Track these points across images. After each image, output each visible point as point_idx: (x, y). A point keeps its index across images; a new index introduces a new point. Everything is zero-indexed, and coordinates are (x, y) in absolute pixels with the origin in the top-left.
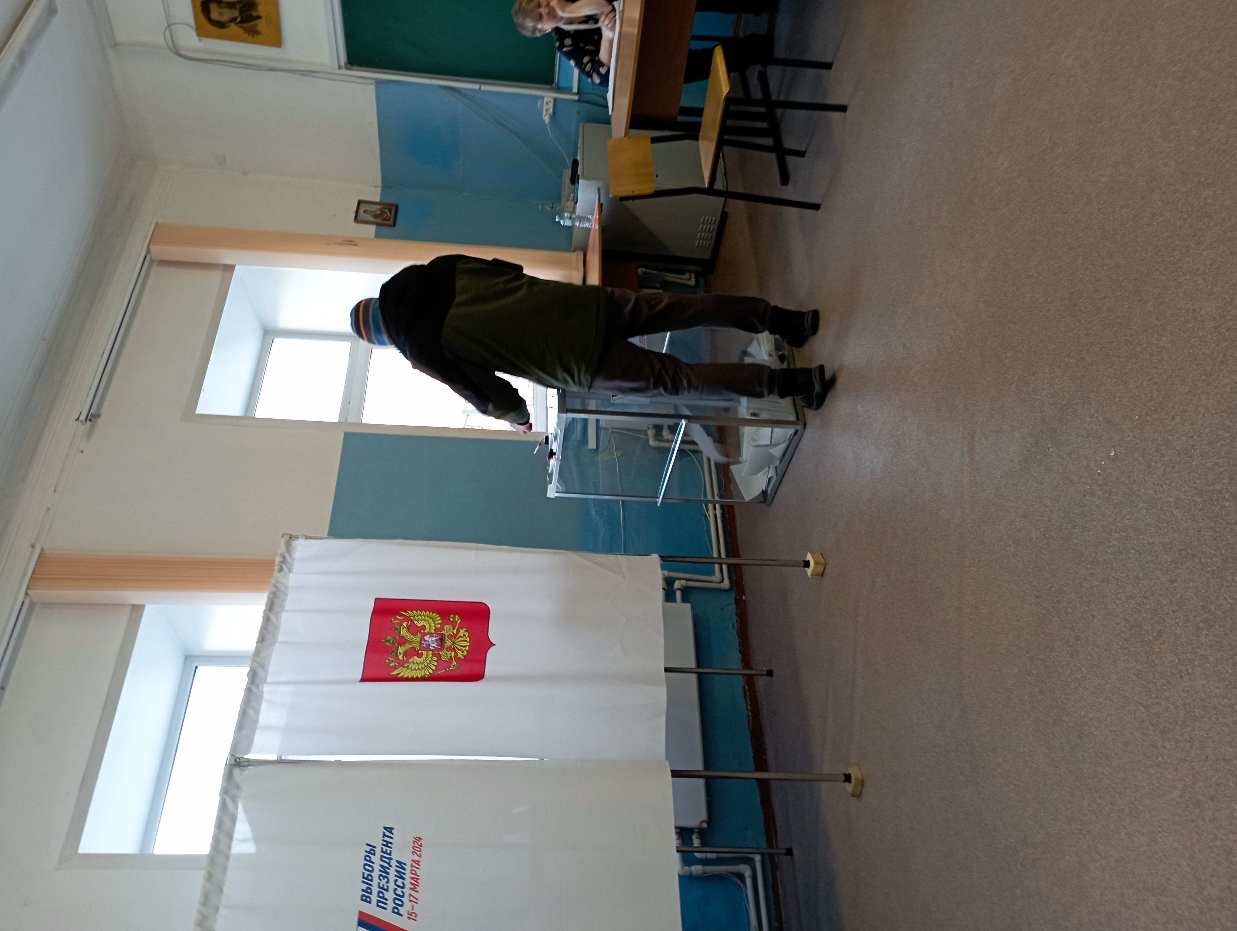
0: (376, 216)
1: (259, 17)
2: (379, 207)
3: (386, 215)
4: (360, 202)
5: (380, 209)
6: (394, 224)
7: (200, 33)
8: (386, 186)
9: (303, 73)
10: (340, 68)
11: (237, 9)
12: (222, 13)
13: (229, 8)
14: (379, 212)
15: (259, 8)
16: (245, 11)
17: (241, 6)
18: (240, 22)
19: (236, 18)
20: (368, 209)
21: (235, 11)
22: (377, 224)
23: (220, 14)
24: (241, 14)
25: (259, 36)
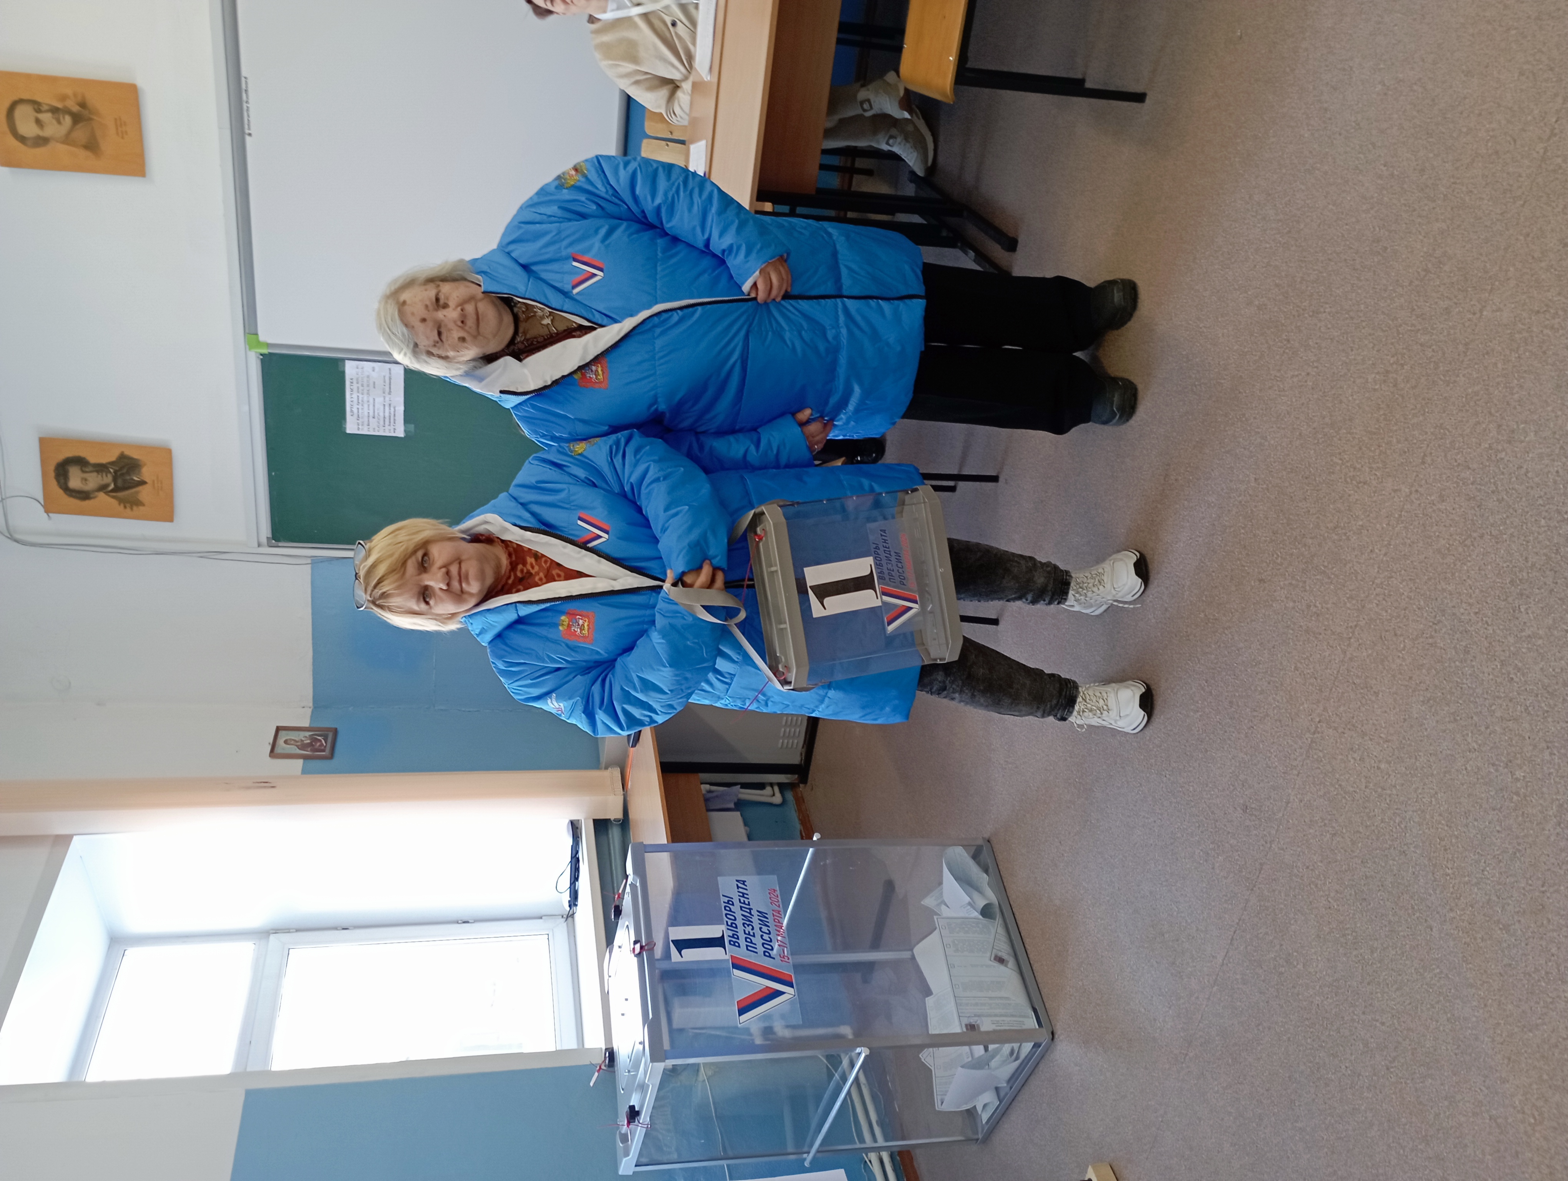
0: (303, 747)
1: (143, 483)
2: (308, 734)
3: (318, 744)
4: (278, 729)
5: (310, 736)
7: (50, 507)
8: (319, 704)
9: (204, 555)
10: (259, 545)
11: (110, 472)
12: (86, 480)
13: (98, 472)
14: (309, 741)
15: (144, 470)
16: (122, 475)
17: (117, 468)
18: (112, 491)
19: (107, 486)
20: (293, 738)
21: (107, 476)
22: (305, 758)
23: (84, 482)
24: (115, 480)
25: (141, 508)
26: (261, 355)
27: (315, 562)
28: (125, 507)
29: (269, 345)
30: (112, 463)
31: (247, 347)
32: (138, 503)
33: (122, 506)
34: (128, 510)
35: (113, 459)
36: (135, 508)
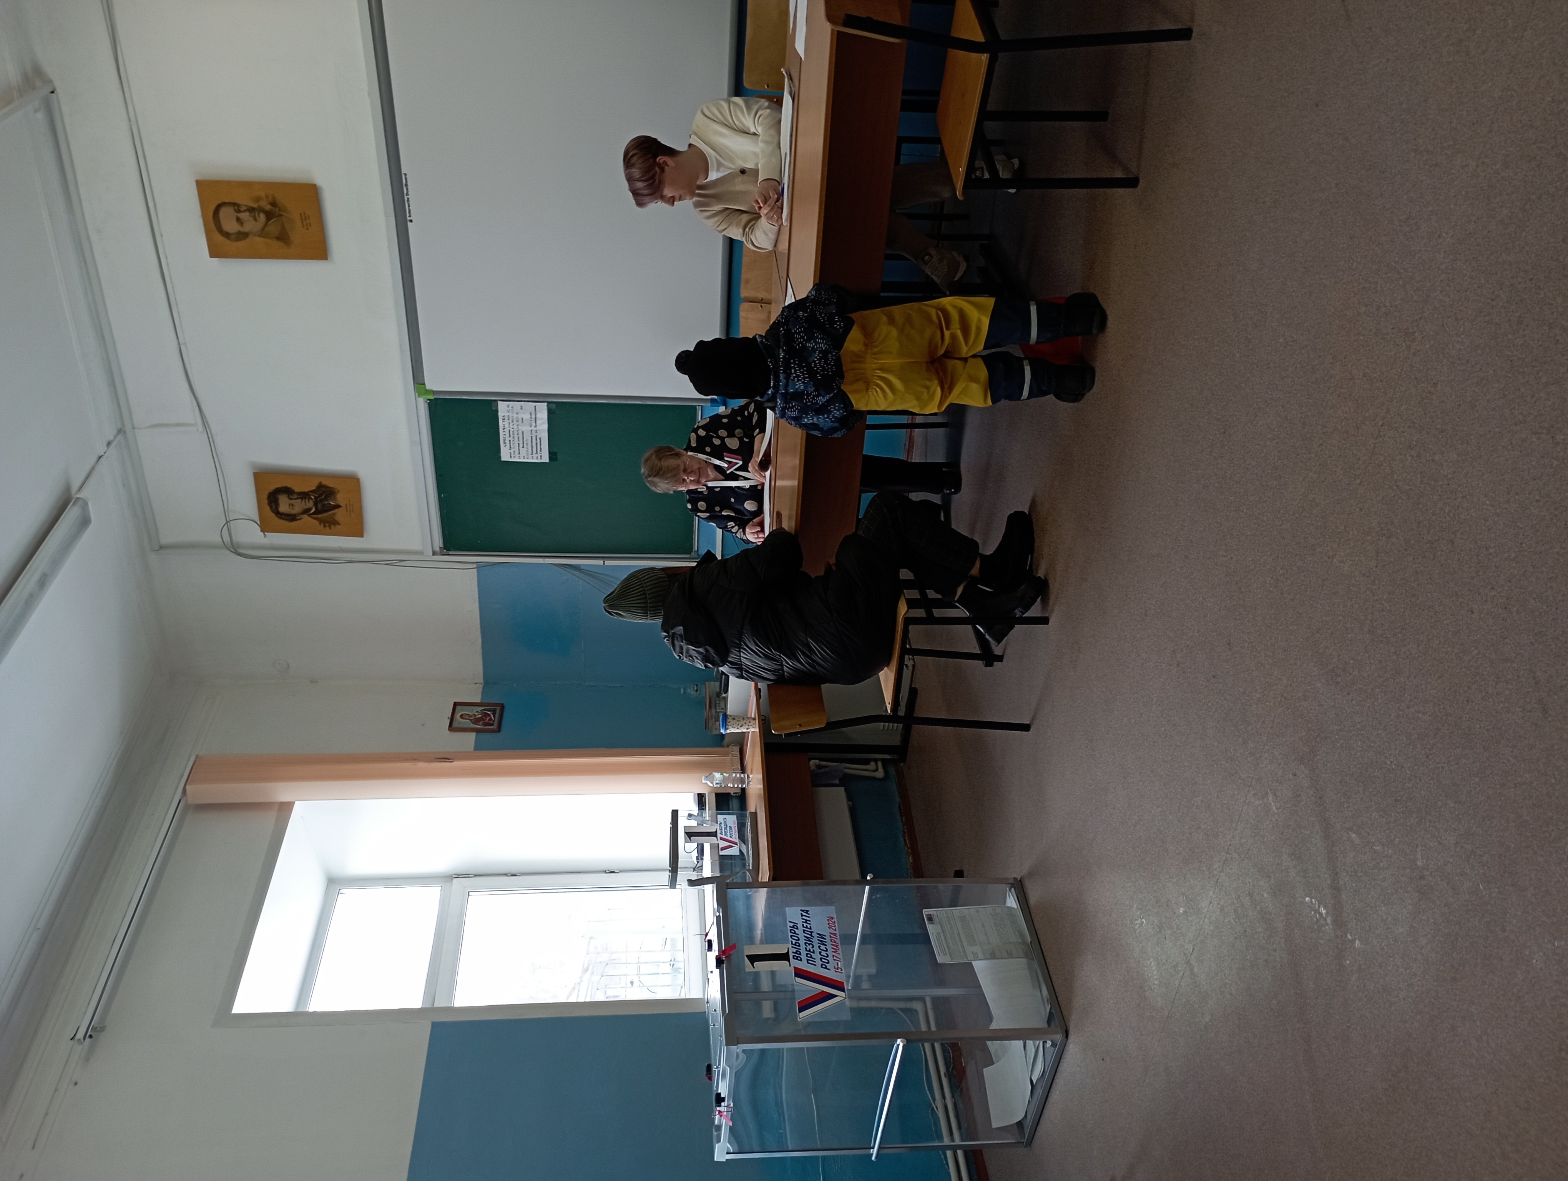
0: (476, 721)
1: (338, 506)
2: (480, 709)
3: (488, 718)
4: (456, 704)
5: (481, 710)
6: (499, 729)
7: (265, 527)
8: (489, 682)
9: (390, 563)
10: (434, 554)
11: (312, 499)
12: (292, 505)
13: (302, 498)
14: (480, 716)
15: (339, 496)
16: (321, 500)
17: (317, 496)
18: (313, 513)
19: (310, 509)
20: (467, 713)
21: (309, 501)
22: (478, 731)
23: (291, 506)
24: (316, 504)
25: (337, 526)
26: (428, 400)
27: (480, 566)
28: (325, 526)
29: (434, 392)
30: (313, 491)
31: (417, 394)
32: (336, 523)
33: (322, 525)
34: (327, 528)
35: (314, 488)
36: (332, 526)
